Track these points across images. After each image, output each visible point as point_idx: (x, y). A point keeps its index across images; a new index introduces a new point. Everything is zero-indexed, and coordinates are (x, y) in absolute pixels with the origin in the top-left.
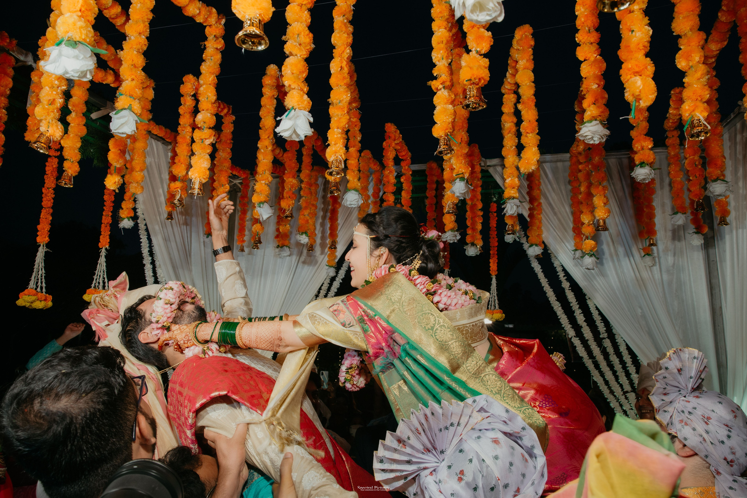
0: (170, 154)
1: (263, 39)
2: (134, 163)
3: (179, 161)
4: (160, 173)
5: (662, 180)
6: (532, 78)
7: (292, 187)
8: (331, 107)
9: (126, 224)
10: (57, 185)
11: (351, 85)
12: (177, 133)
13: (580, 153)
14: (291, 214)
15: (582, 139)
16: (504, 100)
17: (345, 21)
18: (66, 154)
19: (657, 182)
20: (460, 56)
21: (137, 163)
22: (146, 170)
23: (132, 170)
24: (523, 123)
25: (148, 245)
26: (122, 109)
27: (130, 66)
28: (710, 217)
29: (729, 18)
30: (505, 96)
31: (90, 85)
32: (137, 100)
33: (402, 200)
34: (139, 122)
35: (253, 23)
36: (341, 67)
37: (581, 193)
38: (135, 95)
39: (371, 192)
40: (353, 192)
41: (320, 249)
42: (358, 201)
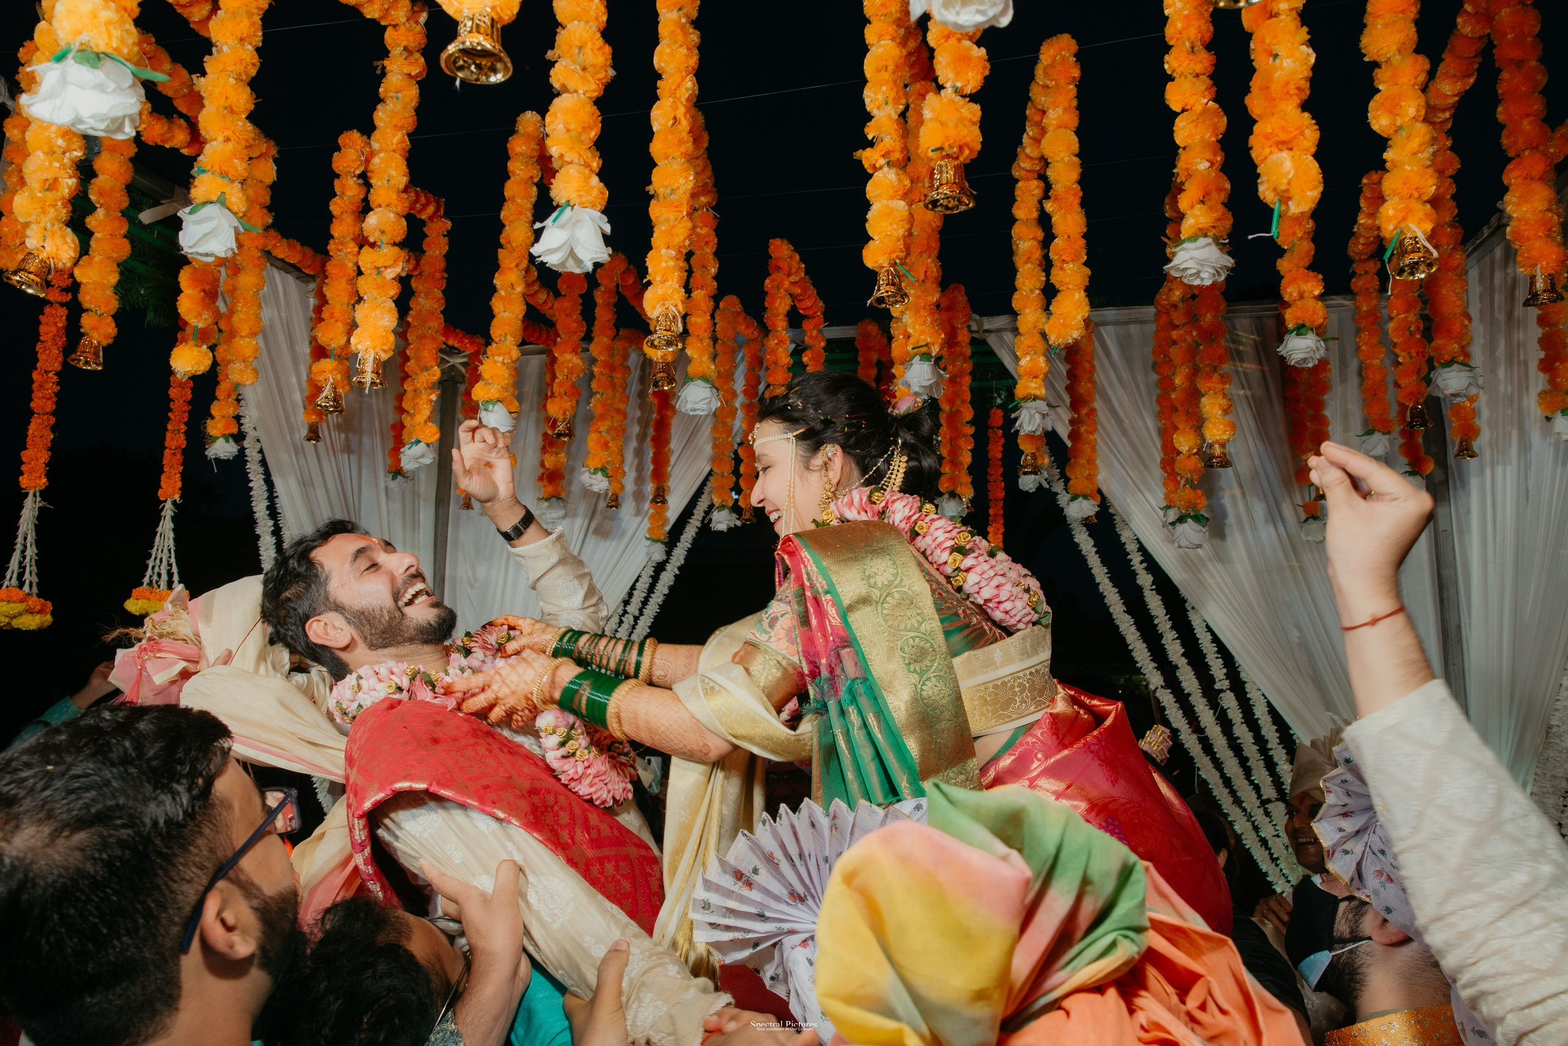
0: (312, 301)
1: (500, 60)
2: (235, 319)
3: (332, 315)
4: (292, 343)
5: (1344, 365)
6: (1076, 147)
7: (571, 371)
8: (653, 202)
9: (221, 449)
10: (65, 364)
11: (697, 158)
12: (326, 256)
13: (1175, 306)
14: (569, 429)
15: (1177, 275)
16: (1018, 192)
17: (684, 20)
18: (86, 298)
19: (1334, 366)
20: (923, 97)
21: (242, 319)
22: (261, 335)
23: (232, 334)
24: (1056, 240)
25: (266, 495)
26: (205, 203)
27: (221, 109)
28: (1438, 439)
29: (1477, 28)
30: (1020, 184)
31: (136, 150)
32: (236, 183)
34: (242, 230)
35: (478, 25)
36: (675, 118)
37: (1174, 389)
38: (232, 172)
39: (739, 384)
40: (700, 382)
41: (634, 504)
42: (709, 403)
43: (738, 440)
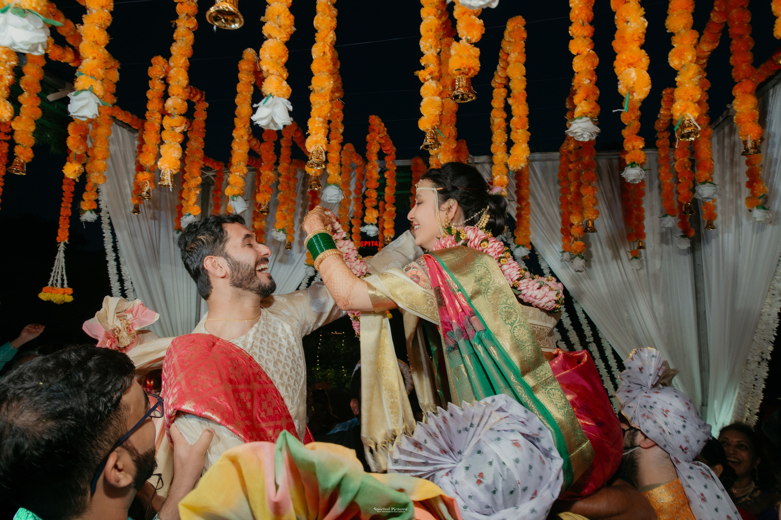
0: (137, 143)
1: (238, 17)
2: (95, 150)
3: (147, 150)
4: (126, 164)
5: (651, 182)
6: (524, 72)
7: (269, 180)
8: (312, 94)
9: (88, 217)
10: (7, 172)
11: (334, 73)
12: (144, 119)
13: (570, 152)
14: (268, 209)
15: (571, 135)
16: (494, 94)
17: (329, 3)
18: (18, 138)
19: (647, 183)
20: (449, 45)
21: (99, 151)
22: (110, 158)
23: (94, 158)
24: (514, 118)
25: (112, 240)
26: (82, 90)
27: (91, 43)
28: (697, 221)
29: (720, 19)
30: (495, 90)
31: (45, 63)
32: (99, 81)
33: (386, 197)
34: (101, 105)
36: (324, 52)
37: (570, 193)
38: (97, 75)
39: (353, 187)
40: (333, 186)
41: (299, 247)
42: (338, 197)
43: (352, 216)
